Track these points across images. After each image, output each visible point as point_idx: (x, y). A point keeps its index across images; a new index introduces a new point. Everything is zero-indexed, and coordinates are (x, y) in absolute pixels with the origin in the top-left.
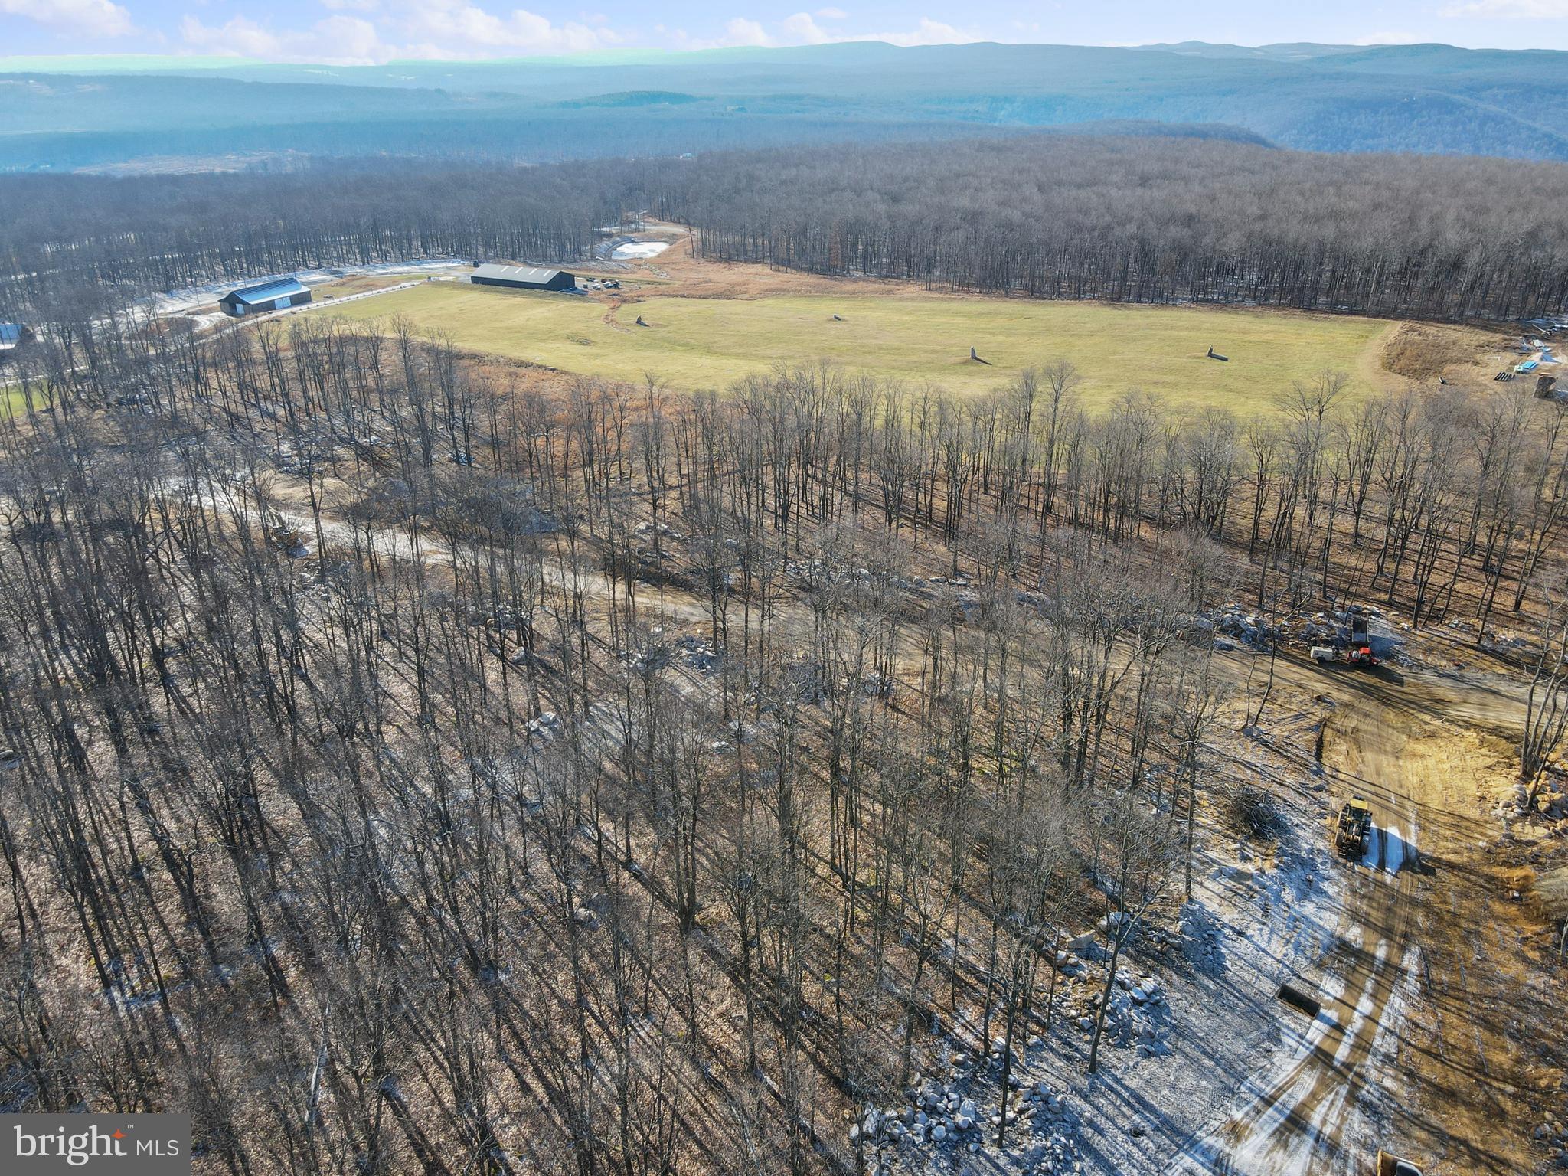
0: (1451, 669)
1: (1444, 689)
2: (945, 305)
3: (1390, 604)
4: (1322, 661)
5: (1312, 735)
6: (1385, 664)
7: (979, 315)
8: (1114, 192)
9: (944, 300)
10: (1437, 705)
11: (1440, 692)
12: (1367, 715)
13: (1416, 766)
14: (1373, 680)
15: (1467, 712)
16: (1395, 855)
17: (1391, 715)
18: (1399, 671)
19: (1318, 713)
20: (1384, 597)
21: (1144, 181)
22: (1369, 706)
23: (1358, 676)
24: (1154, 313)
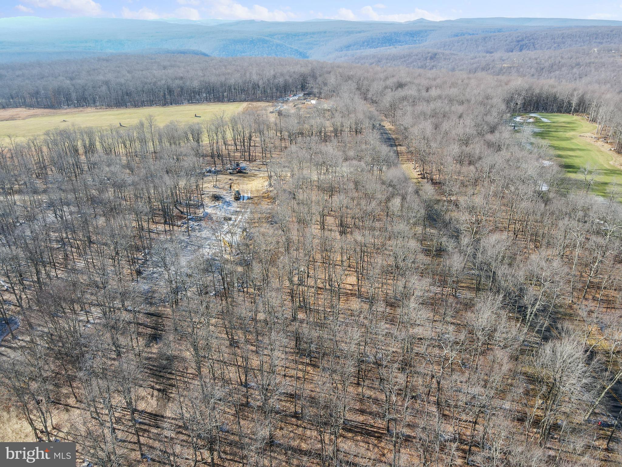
0: (258, 169)
1: (256, 173)
2: (105, 113)
3: (245, 160)
4: (230, 173)
5: (229, 185)
6: (244, 171)
7: (118, 114)
8: (155, 72)
9: (104, 111)
10: (255, 175)
11: (255, 173)
12: (240, 180)
13: (251, 185)
14: (242, 174)
15: (261, 175)
16: (246, 198)
17: (245, 179)
18: (247, 172)
19: (230, 182)
20: (243, 159)
21: (165, 68)
22: (241, 178)
23: (239, 174)
24: (177, 107)
